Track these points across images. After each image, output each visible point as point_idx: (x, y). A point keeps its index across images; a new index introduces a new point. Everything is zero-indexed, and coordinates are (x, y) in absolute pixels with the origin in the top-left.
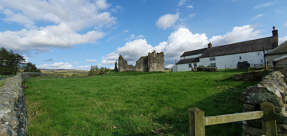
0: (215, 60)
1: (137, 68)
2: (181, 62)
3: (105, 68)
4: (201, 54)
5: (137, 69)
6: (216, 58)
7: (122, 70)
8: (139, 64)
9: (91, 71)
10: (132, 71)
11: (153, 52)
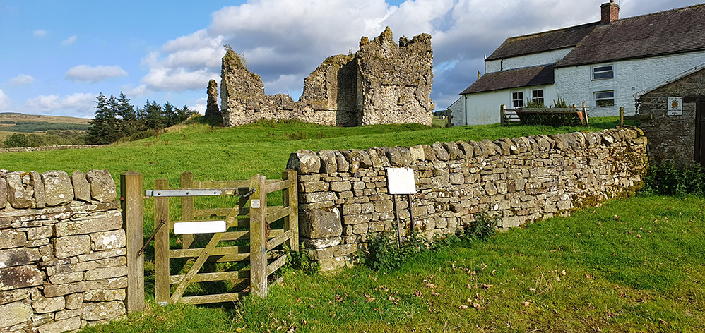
0: (611, 76)
1: (308, 109)
2: (485, 86)
3: (167, 106)
4: (566, 52)
5: (309, 116)
6: (618, 67)
7: (237, 116)
8: (317, 90)
9: (98, 121)
10: (286, 122)
11: (381, 37)
